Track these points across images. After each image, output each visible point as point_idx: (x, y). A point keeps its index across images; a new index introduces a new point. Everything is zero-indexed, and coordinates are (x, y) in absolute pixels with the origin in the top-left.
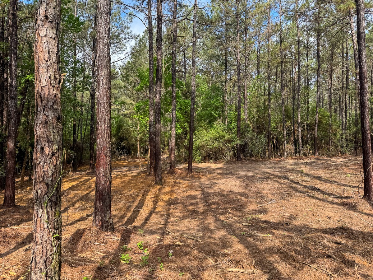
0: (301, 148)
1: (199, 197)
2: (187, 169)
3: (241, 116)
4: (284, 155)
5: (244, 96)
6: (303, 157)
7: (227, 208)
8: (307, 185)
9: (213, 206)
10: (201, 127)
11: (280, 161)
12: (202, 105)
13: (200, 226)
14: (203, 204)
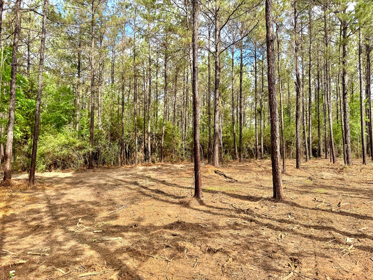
0: (150, 155)
1: (43, 210)
2: (27, 180)
3: (94, 122)
4: (135, 162)
5: (98, 102)
6: (152, 164)
7: (77, 219)
8: (153, 189)
9: (61, 219)
10: (47, 131)
11: (132, 168)
12: (49, 106)
13: (47, 241)
14: (49, 218)
